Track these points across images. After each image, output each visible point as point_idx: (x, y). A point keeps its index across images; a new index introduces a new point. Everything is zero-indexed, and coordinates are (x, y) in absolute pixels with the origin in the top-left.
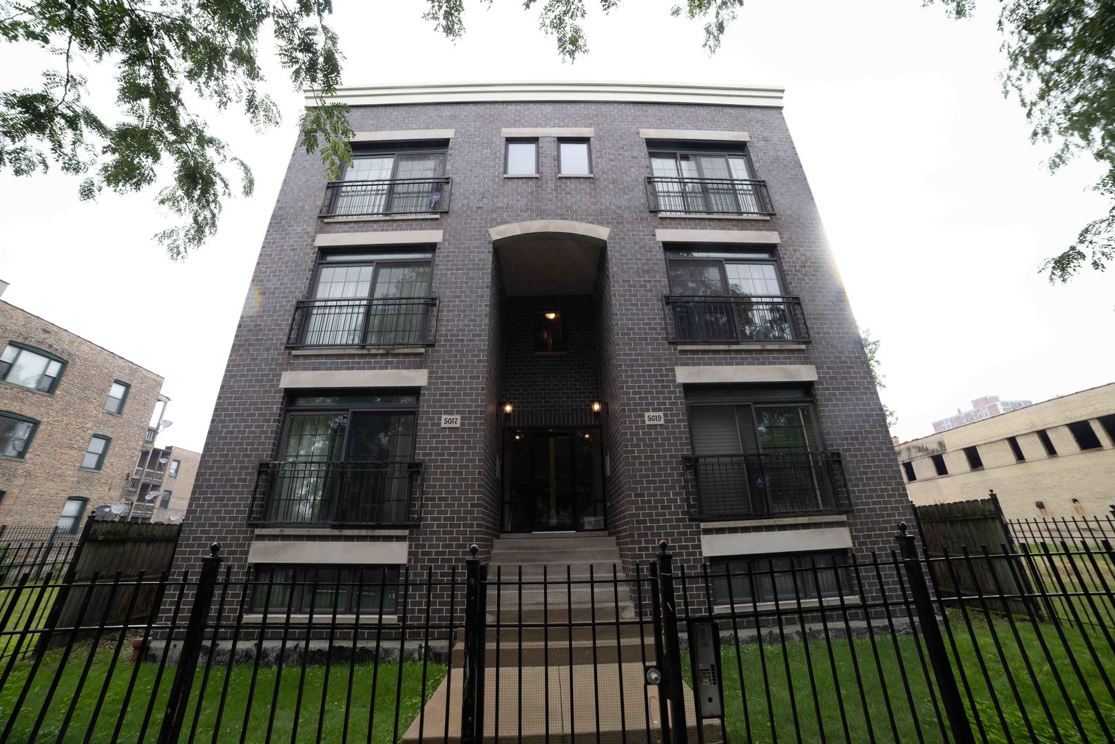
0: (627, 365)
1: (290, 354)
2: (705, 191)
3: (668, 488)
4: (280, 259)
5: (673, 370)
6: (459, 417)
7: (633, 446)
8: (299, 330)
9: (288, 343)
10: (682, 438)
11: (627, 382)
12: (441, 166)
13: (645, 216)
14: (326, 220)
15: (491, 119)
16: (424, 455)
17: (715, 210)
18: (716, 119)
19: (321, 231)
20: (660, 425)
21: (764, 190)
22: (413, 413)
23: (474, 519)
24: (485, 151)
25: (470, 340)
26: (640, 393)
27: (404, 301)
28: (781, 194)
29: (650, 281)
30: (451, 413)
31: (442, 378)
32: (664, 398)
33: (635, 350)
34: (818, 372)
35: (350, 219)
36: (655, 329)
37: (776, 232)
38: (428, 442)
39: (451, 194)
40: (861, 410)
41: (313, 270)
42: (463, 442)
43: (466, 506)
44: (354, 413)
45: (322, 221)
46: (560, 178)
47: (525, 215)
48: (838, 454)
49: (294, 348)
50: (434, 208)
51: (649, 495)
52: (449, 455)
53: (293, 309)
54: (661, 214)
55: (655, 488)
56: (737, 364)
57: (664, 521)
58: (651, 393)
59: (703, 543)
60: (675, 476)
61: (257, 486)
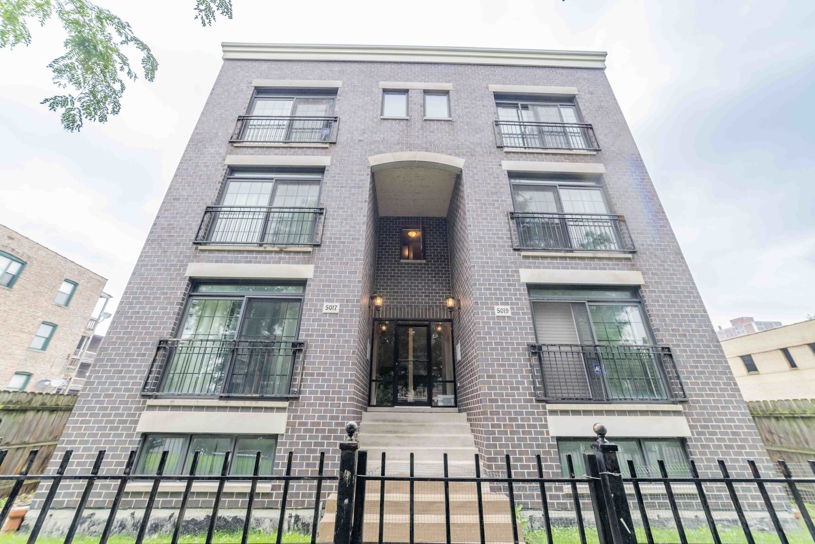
0: (479, 267)
1: (196, 249)
2: (541, 132)
3: (516, 371)
4: (195, 173)
5: (517, 272)
6: (338, 304)
7: (484, 333)
8: (206, 230)
9: (196, 240)
10: (526, 329)
11: (479, 280)
12: (331, 109)
13: (493, 150)
14: (235, 145)
15: (372, 74)
16: (307, 336)
17: (550, 147)
18: (550, 77)
19: (231, 153)
20: (508, 317)
21: (590, 131)
22: (300, 300)
23: (346, 393)
24: (366, 98)
25: (350, 243)
26: (490, 289)
27: (297, 210)
28: (605, 135)
29: (497, 201)
30: (332, 301)
31: (326, 272)
32: (511, 294)
33: (486, 254)
34: (644, 277)
35: (256, 144)
36: (502, 238)
37: (602, 164)
38: (311, 325)
39: (338, 129)
40: (686, 311)
41: (222, 183)
42: (340, 326)
43: (340, 381)
44: (250, 299)
45: (232, 146)
46: (425, 120)
47: (398, 147)
48: (668, 349)
49: (200, 244)
50: (325, 139)
51: (500, 377)
52: (329, 336)
53: (203, 213)
54: (506, 149)
55: (505, 371)
56: (572, 268)
57: (514, 400)
58: (500, 289)
59: (549, 423)
60: (522, 361)
61: (154, 361)
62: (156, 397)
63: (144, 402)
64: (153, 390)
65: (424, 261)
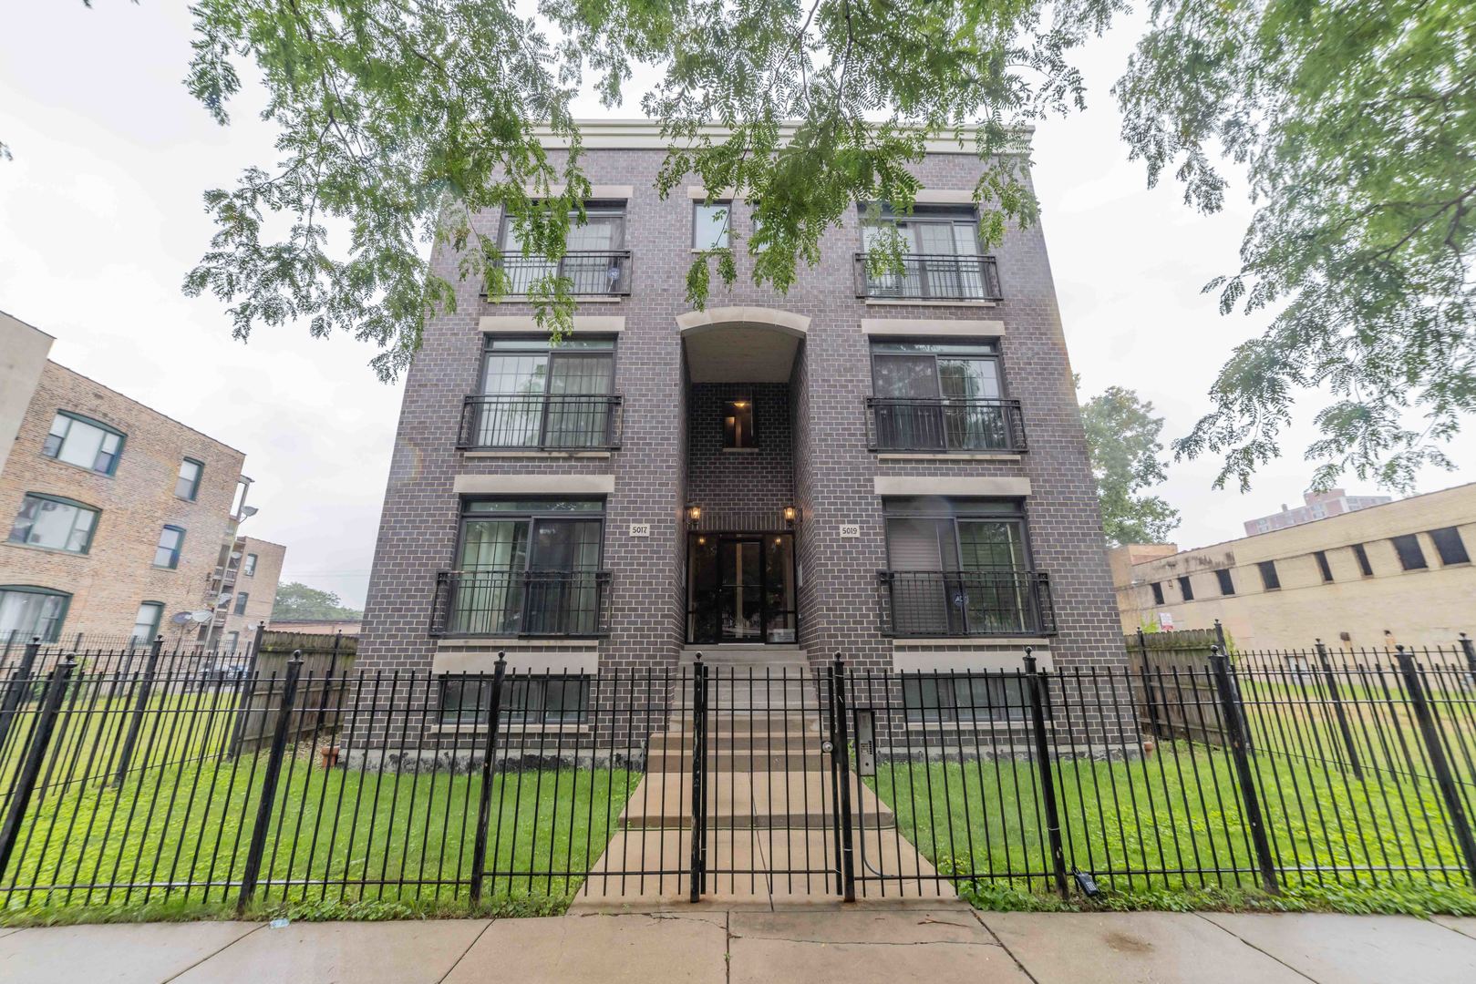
0: (823, 474)
1: (462, 456)
2: (923, 269)
3: (860, 603)
5: (871, 480)
6: (648, 525)
7: (826, 559)
8: (469, 428)
9: (459, 443)
10: (877, 552)
11: (823, 492)
12: (619, 235)
13: (850, 302)
14: (489, 300)
16: (612, 564)
17: (933, 294)
18: (944, 173)
19: (484, 313)
20: (856, 538)
21: (993, 268)
22: (600, 520)
23: (664, 630)
24: (669, 217)
25: (659, 444)
26: (836, 504)
27: (583, 399)
28: (1012, 273)
29: (852, 381)
30: (640, 521)
31: (629, 484)
32: (861, 510)
33: (832, 457)
34: (1032, 486)
36: (854, 435)
37: (1001, 322)
38: (617, 552)
39: (632, 272)
40: (1077, 528)
41: (479, 360)
42: (652, 552)
43: (656, 616)
44: (537, 521)
45: (485, 301)
47: (716, 299)
48: (1046, 575)
49: (465, 449)
50: (613, 288)
51: (842, 609)
52: (639, 564)
53: (461, 404)
54: (868, 302)
55: (847, 603)
56: (942, 475)
57: (856, 636)
58: (847, 504)
59: (895, 660)
60: (868, 591)
61: (437, 597)
62: (445, 637)
63: (435, 643)
64: (440, 630)
65: (756, 450)
